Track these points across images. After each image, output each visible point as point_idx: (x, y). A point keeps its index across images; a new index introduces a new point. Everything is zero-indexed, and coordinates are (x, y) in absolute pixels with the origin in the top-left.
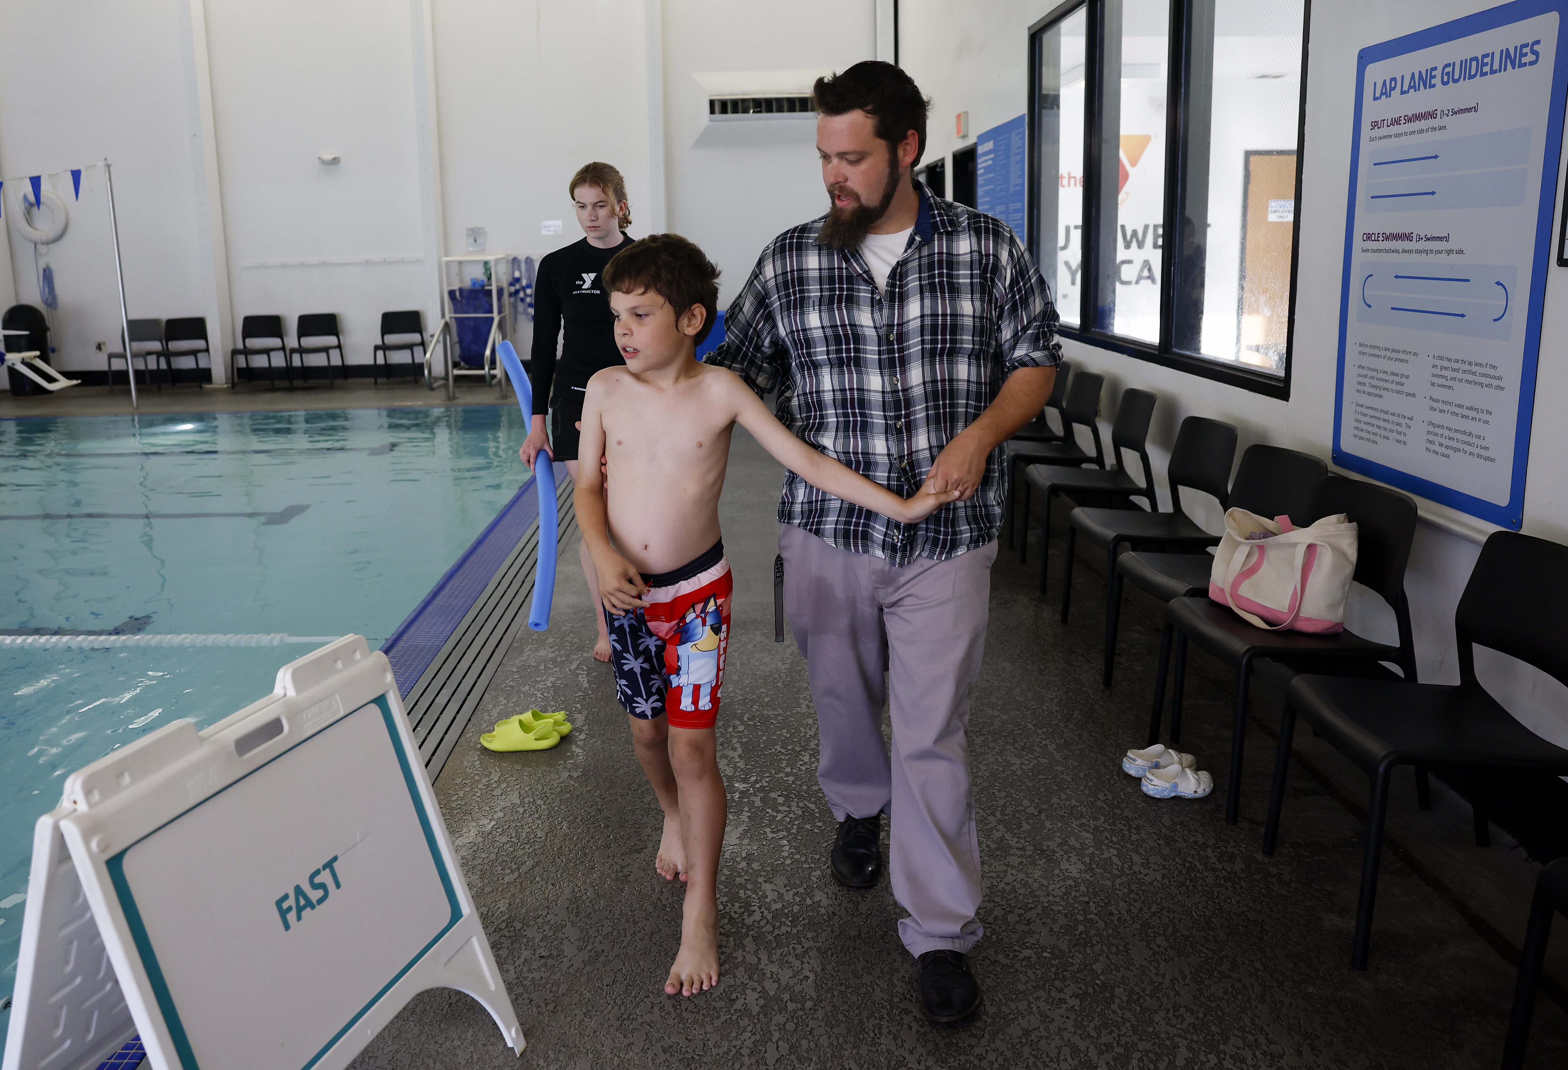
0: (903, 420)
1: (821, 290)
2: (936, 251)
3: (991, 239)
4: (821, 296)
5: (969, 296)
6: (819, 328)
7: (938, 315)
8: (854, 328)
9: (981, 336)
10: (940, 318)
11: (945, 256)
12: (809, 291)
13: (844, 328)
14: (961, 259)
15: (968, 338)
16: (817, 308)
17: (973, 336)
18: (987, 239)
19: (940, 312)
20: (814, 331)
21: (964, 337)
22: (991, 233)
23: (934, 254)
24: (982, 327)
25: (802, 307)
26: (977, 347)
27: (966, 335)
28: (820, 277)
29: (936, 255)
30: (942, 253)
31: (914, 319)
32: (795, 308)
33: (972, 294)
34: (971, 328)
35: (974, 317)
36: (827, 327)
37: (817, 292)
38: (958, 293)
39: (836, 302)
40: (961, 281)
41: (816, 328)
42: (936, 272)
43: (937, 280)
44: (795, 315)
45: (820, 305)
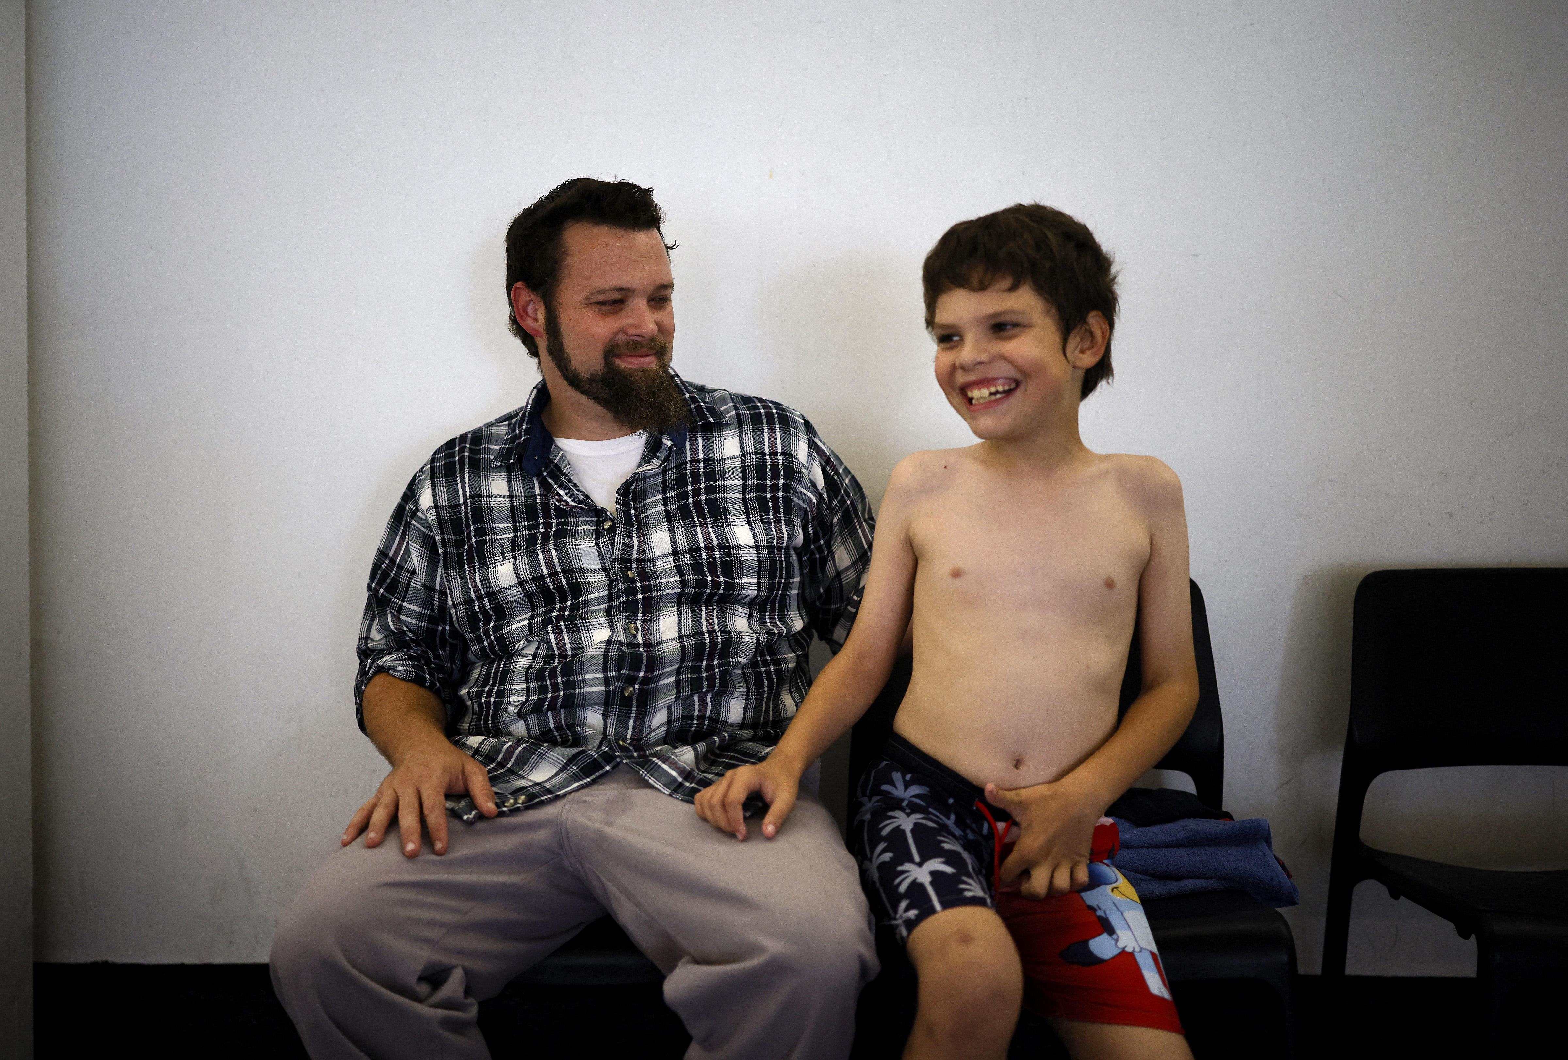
0: (637, 686)
1: (515, 529)
2: (688, 459)
3: (778, 431)
4: (516, 537)
5: (744, 518)
6: (514, 586)
7: (699, 549)
8: (570, 575)
9: (772, 575)
10: (703, 553)
11: (701, 464)
12: (494, 532)
13: (554, 578)
14: (728, 464)
15: (750, 580)
16: (508, 555)
17: (758, 577)
18: (772, 431)
19: (702, 544)
20: (508, 592)
21: (745, 580)
22: (777, 422)
23: (686, 463)
24: (773, 562)
25: (482, 559)
26: (763, 593)
27: (748, 577)
28: (512, 507)
29: (688, 465)
30: (698, 461)
31: (663, 556)
32: (471, 562)
33: (748, 514)
34: (755, 564)
35: (757, 547)
36: (528, 581)
37: (508, 533)
38: (725, 515)
39: (539, 541)
40: (728, 496)
41: (510, 587)
42: (690, 488)
43: (691, 500)
44: (472, 572)
45: (513, 550)
